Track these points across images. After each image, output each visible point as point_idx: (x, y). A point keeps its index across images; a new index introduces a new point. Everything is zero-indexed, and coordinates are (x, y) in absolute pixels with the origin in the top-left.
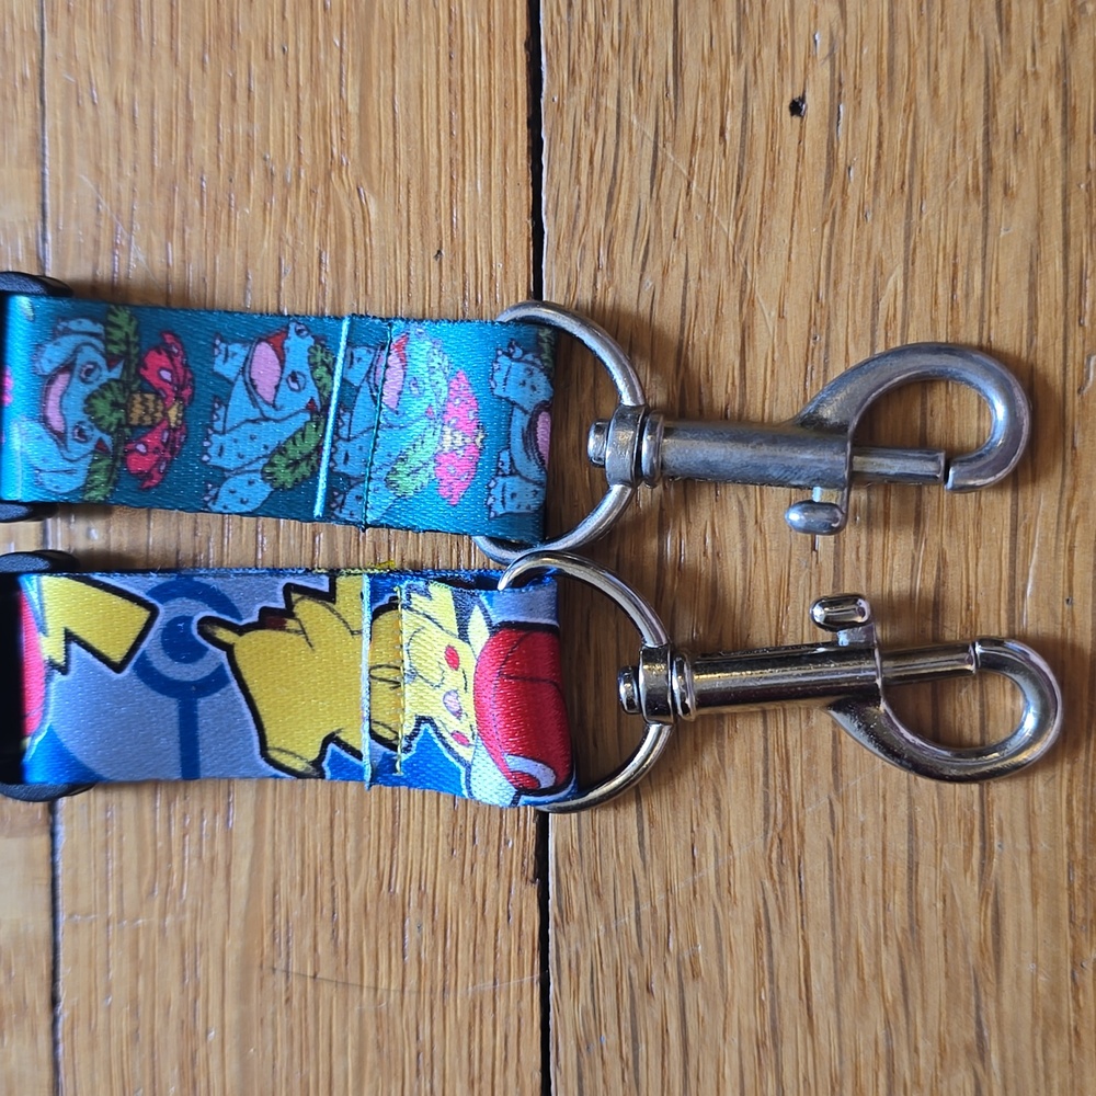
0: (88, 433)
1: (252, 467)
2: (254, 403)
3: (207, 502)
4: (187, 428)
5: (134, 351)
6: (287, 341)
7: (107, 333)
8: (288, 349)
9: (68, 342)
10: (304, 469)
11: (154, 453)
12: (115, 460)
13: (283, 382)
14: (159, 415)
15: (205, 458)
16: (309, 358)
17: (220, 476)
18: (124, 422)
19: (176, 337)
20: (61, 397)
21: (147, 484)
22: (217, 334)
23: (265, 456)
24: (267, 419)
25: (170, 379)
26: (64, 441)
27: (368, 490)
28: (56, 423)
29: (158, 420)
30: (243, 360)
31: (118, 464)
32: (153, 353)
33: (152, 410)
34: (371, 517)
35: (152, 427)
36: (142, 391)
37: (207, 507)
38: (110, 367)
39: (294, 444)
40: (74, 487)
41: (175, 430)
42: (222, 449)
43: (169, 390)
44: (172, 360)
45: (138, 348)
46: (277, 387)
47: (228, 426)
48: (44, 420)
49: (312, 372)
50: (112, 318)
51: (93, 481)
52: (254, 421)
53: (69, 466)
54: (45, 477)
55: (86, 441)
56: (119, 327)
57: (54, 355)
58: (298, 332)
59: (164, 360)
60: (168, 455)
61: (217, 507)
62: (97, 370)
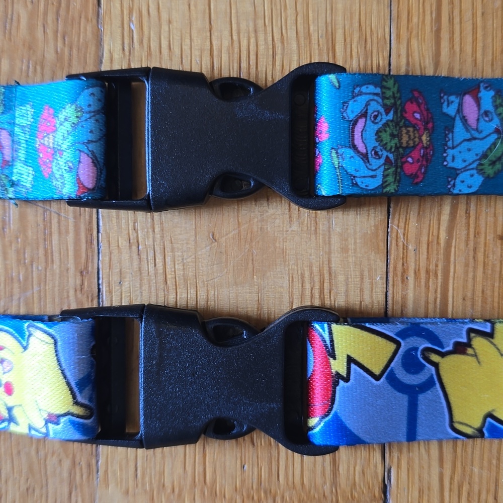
0: (380, 153)
1: (471, 167)
2: (467, 130)
3: (450, 188)
4: (433, 147)
5: (399, 103)
6: (479, 93)
7: (383, 93)
8: (481, 97)
9: (362, 100)
10: (498, 166)
11: (417, 162)
12: (397, 168)
13: (480, 117)
14: (417, 140)
15: (445, 163)
16: (493, 102)
17: (454, 173)
18: (398, 145)
19: (420, 93)
20: (362, 132)
22: (441, 91)
23: (476, 160)
24: (475, 139)
25: (419, 118)
26: (367, 159)
28: (361, 148)
29: (416, 143)
30: (457, 105)
31: (399, 170)
32: (409, 103)
33: (412, 137)
35: (414, 147)
36: (406, 126)
37: (450, 191)
39: (491, 152)
40: (376, 185)
41: (426, 148)
43: (421, 125)
44: (419, 107)
45: (400, 101)
46: (478, 120)
47: (455, 144)
48: (354, 147)
49: (495, 111)
50: (384, 83)
51: (386, 181)
52: (469, 140)
53: (372, 173)
54: (358, 180)
55: (380, 158)
56: (389, 89)
57: (354, 108)
58: (486, 88)
59: (414, 107)
60: (424, 163)
61: (456, 191)
62: (380, 115)
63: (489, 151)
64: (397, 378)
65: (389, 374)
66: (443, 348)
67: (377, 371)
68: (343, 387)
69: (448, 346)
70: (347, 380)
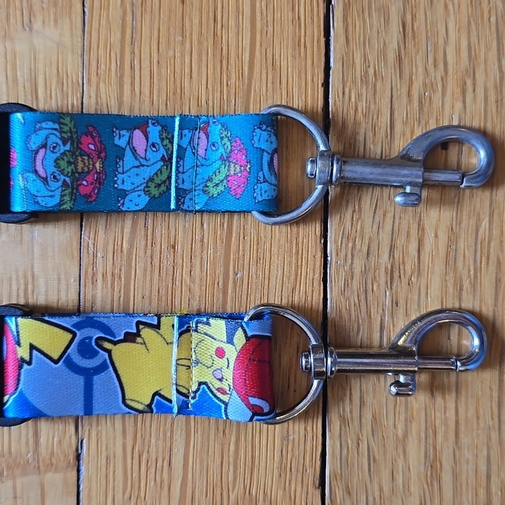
0: (58, 177)
1: (139, 188)
2: (136, 159)
3: (120, 206)
4: (105, 172)
5: (75, 136)
6: (148, 128)
8: (149, 132)
10: (163, 188)
11: (92, 185)
12: (73, 189)
13: (149, 148)
14: (91, 166)
15: (116, 186)
16: (160, 136)
17: (124, 194)
18: (74, 171)
19: (94, 127)
20: (42, 160)
21: (90, 200)
23: (144, 183)
24: (143, 166)
25: (94, 149)
26: (47, 182)
27: (195, 195)
28: (42, 173)
29: (91, 169)
30: (128, 138)
31: (75, 191)
32: (84, 136)
33: (87, 164)
34: (197, 208)
35: (88, 172)
36: (81, 155)
37: (120, 209)
38: (64, 145)
39: (157, 176)
40: (54, 204)
41: (100, 173)
42: (123, 181)
43: (94, 154)
44: (94, 139)
45: (76, 135)
46: (146, 150)
47: (125, 170)
49: (162, 142)
50: (62, 120)
51: (63, 200)
52: (137, 167)
53: (51, 194)
54: (39, 199)
55: (58, 181)
56: (66, 125)
57: (36, 140)
58: (153, 124)
59: (90, 140)
60: (98, 185)
61: (124, 209)
62: (58, 146)
63: (155, 175)
64: (73, 362)
65: (66, 358)
66: (115, 338)
67: (56, 356)
68: (27, 369)
69: (120, 336)
70: (29, 363)
